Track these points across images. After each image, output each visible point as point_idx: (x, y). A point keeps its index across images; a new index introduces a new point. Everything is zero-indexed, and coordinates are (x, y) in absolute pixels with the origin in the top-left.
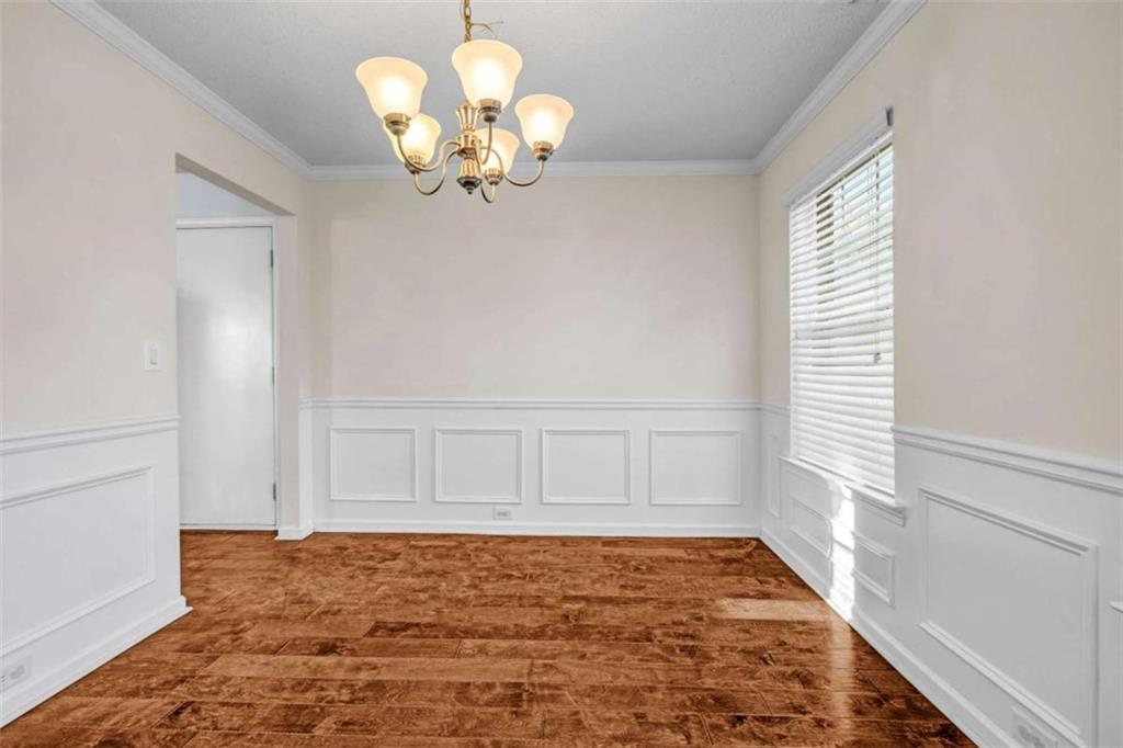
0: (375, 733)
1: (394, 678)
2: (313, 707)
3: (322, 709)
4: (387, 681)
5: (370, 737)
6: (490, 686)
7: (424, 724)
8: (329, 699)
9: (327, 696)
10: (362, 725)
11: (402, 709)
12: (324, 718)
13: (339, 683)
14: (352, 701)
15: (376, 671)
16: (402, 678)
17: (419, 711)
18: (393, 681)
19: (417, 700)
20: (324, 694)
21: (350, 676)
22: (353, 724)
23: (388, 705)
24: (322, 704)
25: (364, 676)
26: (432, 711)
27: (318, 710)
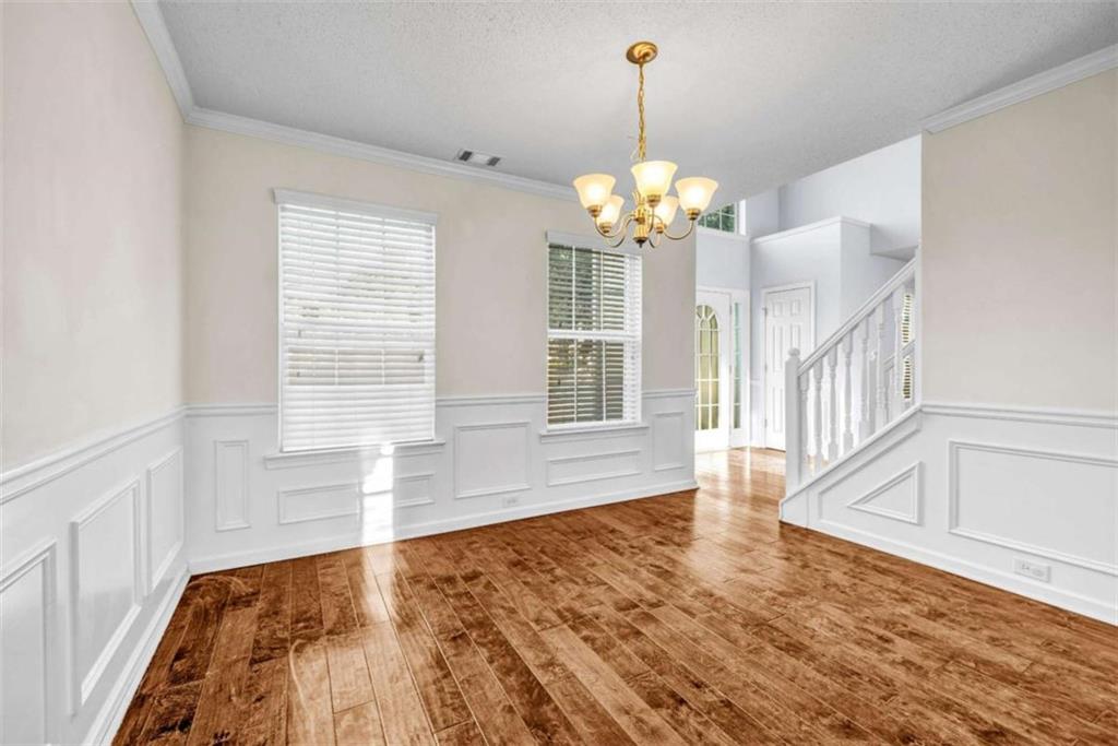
0: (682, 666)
1: (635, 695)
2: (714, 721)
3: (709, 713)
4: (642, 697)
5: (686, 665)
6: (586, 639)
7: (649, 648)
8: (699, 719)
9: (700, 723)
10: (687, 677)
11: (652, 667)
12: (711, 704)
13: (681, 730)
14: (682, 702)
15: (642, 715)
16: (628, 689)
17: (643, 657)
18: (638, 693)
19: (638, 664)
20: (700, 728)
21: (667, 729)
22: (693, 682)
23: (659, 677)
24: (706, 717)
25: (656, 718)
26: (636, 653)
27: (713, 715)
